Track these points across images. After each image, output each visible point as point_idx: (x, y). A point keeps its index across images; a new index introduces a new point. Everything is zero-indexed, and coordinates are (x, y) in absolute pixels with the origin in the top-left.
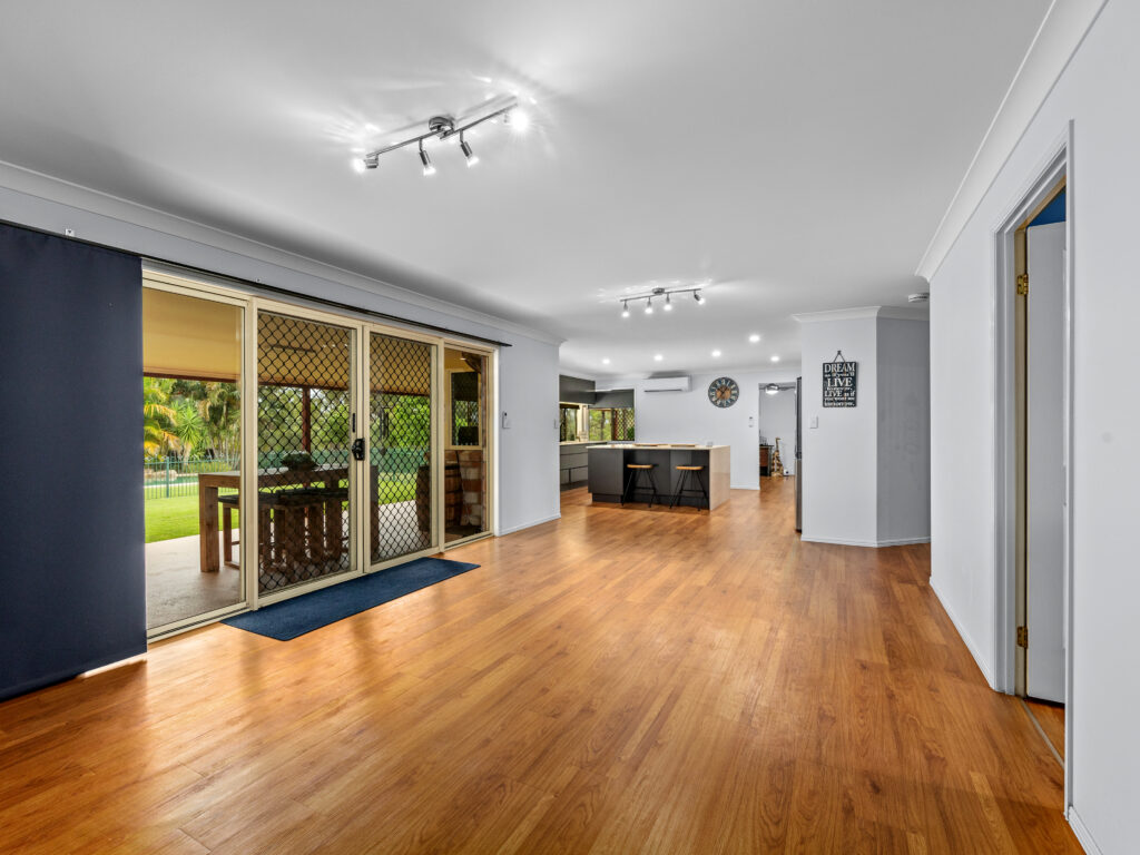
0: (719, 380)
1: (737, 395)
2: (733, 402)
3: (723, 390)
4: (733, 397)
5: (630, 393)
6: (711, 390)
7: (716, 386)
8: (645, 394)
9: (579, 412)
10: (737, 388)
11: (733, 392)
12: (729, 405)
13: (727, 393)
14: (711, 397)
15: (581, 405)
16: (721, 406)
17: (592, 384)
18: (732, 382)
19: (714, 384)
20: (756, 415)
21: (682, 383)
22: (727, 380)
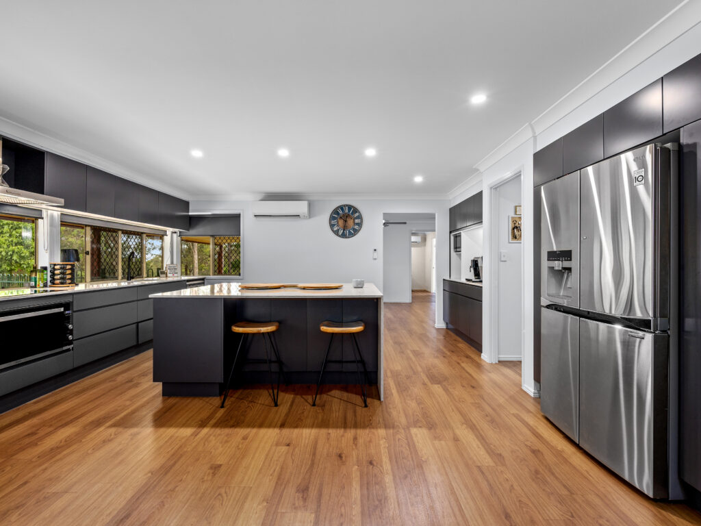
0: (341, 207)
1: (360, 225)
2: (356, 232)
3: (345, 218)
4: (356, 227)
5: (237, 217)
6: (332, 218)
7: (338, 214)
8: (255, 218)
9: (167, 239)
10: (360, 217)
11: (357, 221)
12: (351, 235)
13: (350, 222)
14: (332, 226)
15: (169, 230)
16: (343, 236)
17: (185, 205)
18: (356, 210)
19: (335, 211)
20: (380, 246)
21: (301, 207)
22: (350, 207)
